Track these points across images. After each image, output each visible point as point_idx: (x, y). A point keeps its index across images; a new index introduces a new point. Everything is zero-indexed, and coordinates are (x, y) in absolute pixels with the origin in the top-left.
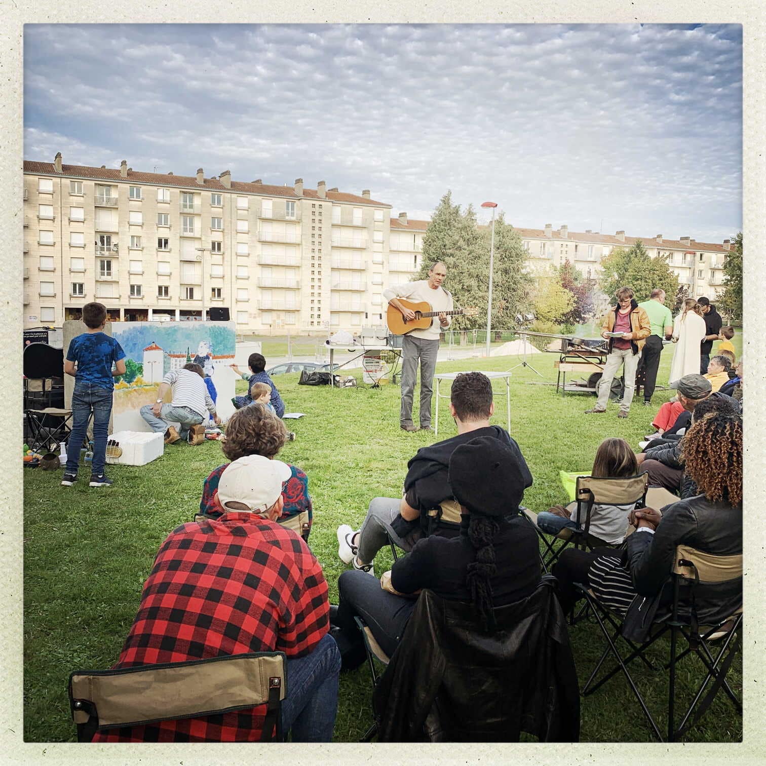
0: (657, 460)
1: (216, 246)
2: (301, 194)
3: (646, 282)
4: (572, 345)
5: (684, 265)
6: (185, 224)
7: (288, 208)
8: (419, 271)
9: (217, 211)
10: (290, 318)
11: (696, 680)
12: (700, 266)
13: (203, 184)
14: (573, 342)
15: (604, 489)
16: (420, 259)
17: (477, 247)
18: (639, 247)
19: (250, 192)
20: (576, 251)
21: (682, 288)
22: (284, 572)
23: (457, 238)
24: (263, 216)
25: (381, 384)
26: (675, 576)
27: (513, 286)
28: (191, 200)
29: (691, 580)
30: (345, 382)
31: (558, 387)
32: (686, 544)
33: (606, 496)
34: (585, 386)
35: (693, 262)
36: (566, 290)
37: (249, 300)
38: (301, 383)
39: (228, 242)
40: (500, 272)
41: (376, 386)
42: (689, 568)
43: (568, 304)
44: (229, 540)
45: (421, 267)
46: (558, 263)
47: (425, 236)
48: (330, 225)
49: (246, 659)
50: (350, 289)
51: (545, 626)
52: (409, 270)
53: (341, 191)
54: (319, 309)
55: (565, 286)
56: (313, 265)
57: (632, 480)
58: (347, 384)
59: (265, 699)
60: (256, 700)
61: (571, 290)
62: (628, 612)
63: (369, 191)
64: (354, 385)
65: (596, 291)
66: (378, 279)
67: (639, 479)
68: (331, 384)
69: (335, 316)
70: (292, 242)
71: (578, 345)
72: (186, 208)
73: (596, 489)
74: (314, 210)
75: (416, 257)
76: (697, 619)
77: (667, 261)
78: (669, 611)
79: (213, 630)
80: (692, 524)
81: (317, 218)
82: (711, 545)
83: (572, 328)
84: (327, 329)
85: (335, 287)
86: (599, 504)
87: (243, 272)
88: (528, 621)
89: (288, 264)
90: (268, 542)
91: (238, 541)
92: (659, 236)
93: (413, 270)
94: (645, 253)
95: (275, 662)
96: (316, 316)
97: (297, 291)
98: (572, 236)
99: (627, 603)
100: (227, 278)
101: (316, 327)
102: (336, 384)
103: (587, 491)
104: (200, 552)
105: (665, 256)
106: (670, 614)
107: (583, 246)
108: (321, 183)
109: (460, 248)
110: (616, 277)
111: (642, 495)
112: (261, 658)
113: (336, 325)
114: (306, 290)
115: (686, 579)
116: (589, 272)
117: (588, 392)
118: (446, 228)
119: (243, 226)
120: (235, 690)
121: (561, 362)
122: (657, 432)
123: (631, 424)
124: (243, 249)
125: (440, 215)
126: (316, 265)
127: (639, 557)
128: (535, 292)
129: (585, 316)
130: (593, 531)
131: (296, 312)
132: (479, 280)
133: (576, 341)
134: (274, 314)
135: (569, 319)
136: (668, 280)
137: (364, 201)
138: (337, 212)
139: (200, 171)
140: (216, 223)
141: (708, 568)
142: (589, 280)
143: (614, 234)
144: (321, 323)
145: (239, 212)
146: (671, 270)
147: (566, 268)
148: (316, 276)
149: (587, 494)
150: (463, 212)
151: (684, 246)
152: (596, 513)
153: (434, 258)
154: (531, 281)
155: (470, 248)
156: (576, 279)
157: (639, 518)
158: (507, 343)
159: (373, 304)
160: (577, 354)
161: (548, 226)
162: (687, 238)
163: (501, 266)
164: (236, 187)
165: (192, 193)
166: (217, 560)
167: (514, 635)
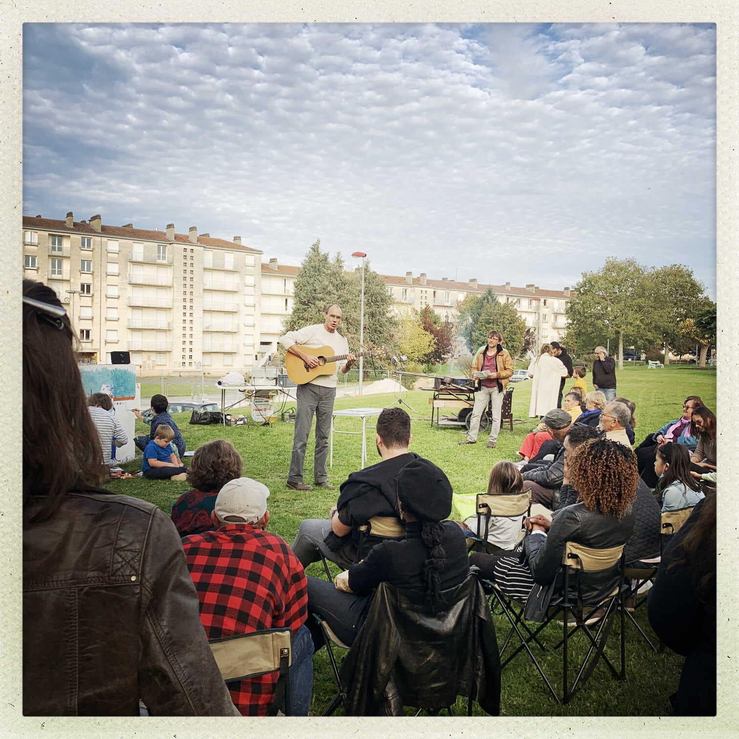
0: (533, 481)
1: (86, 288)
2: (173, 239)
3: (497, 325)
4: (443, 383)
5: (530, 310)
6: (53, 266)
7: (159, 252)
8: (291, 313)
9: (86, 254)
10: (160, 359)
11: (580, 656)
12: (544, 310)
13: (72, 227)
14: (445, 381)
15: (500, 503)
16: (291, 302)
17: (345, 292)
18: (490, 294)
19: (121, 236)
20: (434, 296)
21: (529, 330)
22: (277, 569)
23: (327, 283)
24: (134, 260)
25: (272, 421)
26: (565, 567)
27: (379, 328)
28: (60, 243)
29: (577, 570)
30: (236, 421)
31: (432, 421)
32: (573, 541)
33: (500, 509)
34: (456, 420)
35: (538, 307)
36: (427, 333)
37: (118, 341)
38: (191, 423)
39: (97, 284)
40: (367, 316)
41: (266, 424)
42: (575, 560)
43: (429, 346)
44: (231, 546)
45: (292, 310)
46: (419, 307)
47: (296, 281)
48: (202, 269)
49: (262, 635)
50: (223, 330)
51: (473, 608)
52: (280, 313)
53: (212, 236)
54: (191, 350)
55: (426, 329)
56: (185, 307)
57: (520, 495)
58: (238, 423)
59: (277, 666)
60: (270, 668)
61: (432, 332)
62: (528, 600)
63: (240, 237)
64: (245, 423)
65: (453, 334)
66: (250, 321)
67: (525, 494)
68: (222, 423)
69: (208, 357)
70: (164, 284)
71: (449, 384)
72: (55, 250)
73: (493, 504)
74: (185, 254)
75: (286, 300)
76: (582, 601)
77: (515, 307)
78: (561, 596)
79: (229, 617)
80: (577, 524)
81: (189, 262)
82: (592, 541)
83: (434, 367)
84: (199, 370)
85: (206, 328)
86: (495, 516)
87: (113, 314)
88: (461, 604)
89: (159, 305)
90: (264, 546)
91: (239, 547)
92: (508, 284)
93: (284, 312)
94: (495, 299)
95: (284, 636)
96: (187, 357)
97: (168, 333)
98: (430, 283)
99: (527, 593)
100: (97, 319)
101: (188, 367)
102: (228, 423)
103: (485, 505)
104: (207, 557)
105: (514, 302)
106: (562, 599)
107: (440, 292)
108: (192, 229)
109: (329, 293)
110: (471, 320)
111: (527, 508)
112: (274, 634)
113: (208, 366)
114: (178, 331)
115: (573, 569)
116: (447, 316)
117: (458, 425)
118: (316, 274)
119: (113, 268)
120: (253, 660)
121: (435, 399)
122: (523, 459)
123: (499, 453)
124: (113, 291)
125: (310, 262)
126: (188, 307)
127: (536, 553)
128: (400, 334)
129: (444, 356)
130: (490, 539)
131: (167, 354)
132: (348, 323)
133: (447, 380)
134: (145, 355)
135: (430, 359)
136: (517, 324)
137: (235, 246)
138: (209, 256)
139: (70, 215)
140: (85, 266)
141: (590, 560)
142: (447, 323)
143: (467, 282)
144: (193, 364)
145: (109, 254)
146: (519, 314)
147: (426, 313)
148: (188, 318)
149: (485, 508)
150: (331, 260)
151: (529, 293)
152: (493, 525)
153: (305, 301)
154: (395, 324)
155: (339, 293)
156: (435, 323)
157: (532, 524)
158: (376, 382)
159: (245, 345)
160: (449, 391)
161: (409, 273)
162: (532, 286)
163: (368, 310)
164: (107, 231)
165: (62, 236)
166: (223, 562)
167: (451, 615)
